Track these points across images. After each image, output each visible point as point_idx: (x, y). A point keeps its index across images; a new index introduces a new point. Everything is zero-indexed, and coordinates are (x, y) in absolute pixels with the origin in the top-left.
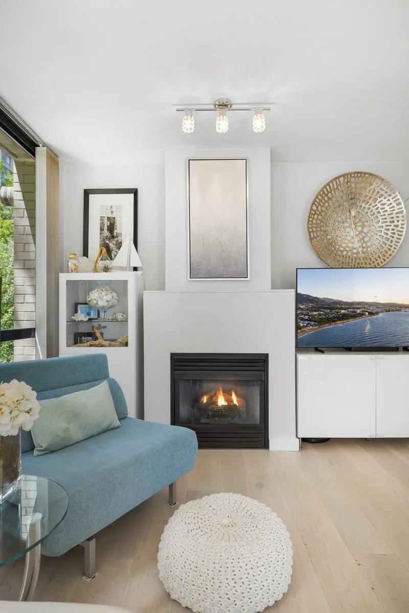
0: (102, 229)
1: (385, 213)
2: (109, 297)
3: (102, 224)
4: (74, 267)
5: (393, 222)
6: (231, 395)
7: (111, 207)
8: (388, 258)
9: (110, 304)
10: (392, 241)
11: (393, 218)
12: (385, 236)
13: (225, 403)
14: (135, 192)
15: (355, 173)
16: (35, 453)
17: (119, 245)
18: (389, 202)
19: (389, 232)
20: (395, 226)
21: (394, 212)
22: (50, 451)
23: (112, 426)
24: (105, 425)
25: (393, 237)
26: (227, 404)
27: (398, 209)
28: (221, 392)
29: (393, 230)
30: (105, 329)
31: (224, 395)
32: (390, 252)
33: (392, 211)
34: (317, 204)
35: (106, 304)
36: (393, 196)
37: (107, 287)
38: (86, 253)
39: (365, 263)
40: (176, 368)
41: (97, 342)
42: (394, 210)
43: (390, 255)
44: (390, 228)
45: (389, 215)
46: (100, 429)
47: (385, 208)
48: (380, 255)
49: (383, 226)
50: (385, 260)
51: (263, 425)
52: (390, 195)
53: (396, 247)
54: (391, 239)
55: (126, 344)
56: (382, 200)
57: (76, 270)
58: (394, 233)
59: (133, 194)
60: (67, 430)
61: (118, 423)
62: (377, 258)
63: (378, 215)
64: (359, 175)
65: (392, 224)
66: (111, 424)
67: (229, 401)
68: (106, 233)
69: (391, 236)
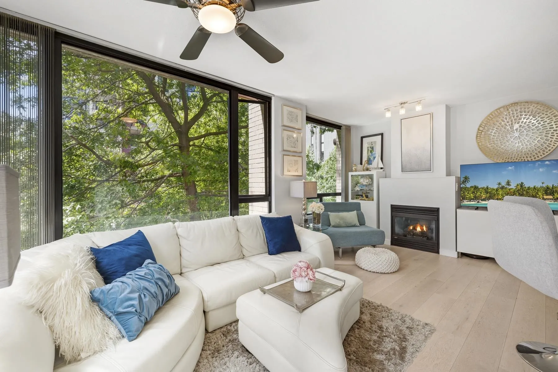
0: (368, 152)
1: (545, 123)
2: (367, 181)
3: (368, 150)
4: (355, 169)
5: (553, 128)
6: (423, 227)
7: (372, 142)
8: (547, 152)
9: (368, 183)
10: (551, 141)
11: (552, 125)
12: (545, 138)
13: (420, 230)
14: (382, 135)
15: (512, 104)
16: (331, 226)
17: (374, 158)
18: (547, 116)
19: (549, 136)
20: (554, 131)
21: (553, 122)
22: (334, 227)
23: (356, 225)
24: (353, 224)
25: (553, 138)
26: (421, 230)
27: (556, 119)
28: (419, 225)
29: (552, 133)
30: (369, 194)
31: (420, 227)
32: (549, 149)
33: (550, 121)
34: (483, 126)
35: (366, 184)
36: (550, 111)
37: (368, 177)
38: (361, 164)
39: (527, 157)
40: (393, 211)
41: (363, 199)
42: (552, 120)
43: (549, 150)
44: (550, 132)
45: (548, 124)
46: (351, 225)
47: (544, 120)
48: (540, 151)
49: (543, 132)
50: (544, 154)
51: (437, 242)
52: (547, 112)
53: (555, 144)
54: (550, 139)
55: (373, 200)
56: (541, 115)
57: (356, 171)
58: (554, 136)
59: (381, 136)
60: (339, 222)
61: (359, 225)
62: (538, 153)
63: (540, 125)
64: (516, 104)
65: (552, 130)
66: (355, 224)
67: (422, 229)
68: (370, 154)
69: (550, 138)
